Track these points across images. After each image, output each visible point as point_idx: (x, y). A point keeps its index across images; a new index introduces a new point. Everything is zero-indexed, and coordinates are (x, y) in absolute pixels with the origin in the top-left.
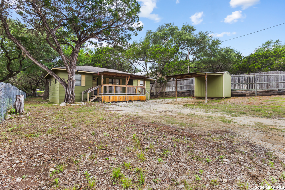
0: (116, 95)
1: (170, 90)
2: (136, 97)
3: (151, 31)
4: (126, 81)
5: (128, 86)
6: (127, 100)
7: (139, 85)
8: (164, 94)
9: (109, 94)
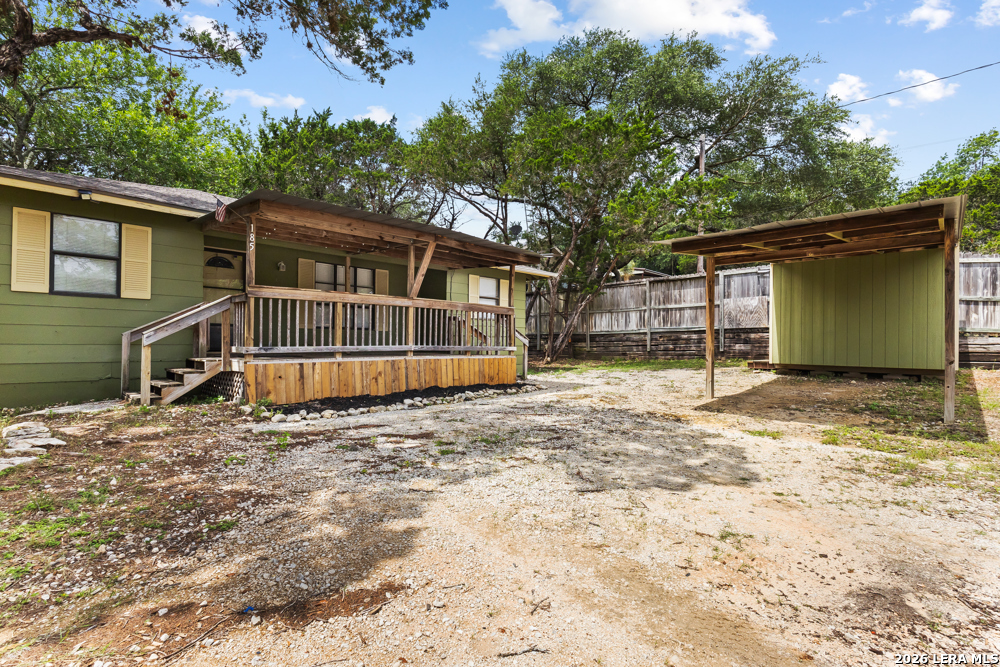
0: (345, 354)
1: (615, 328)
2: (466, 365)
3: (523, 56)
4: (411, 271)
5: (423, 303)
6: (414, 385)
7: (474, 300)
8: (586, 346)
9: (298, 349)
